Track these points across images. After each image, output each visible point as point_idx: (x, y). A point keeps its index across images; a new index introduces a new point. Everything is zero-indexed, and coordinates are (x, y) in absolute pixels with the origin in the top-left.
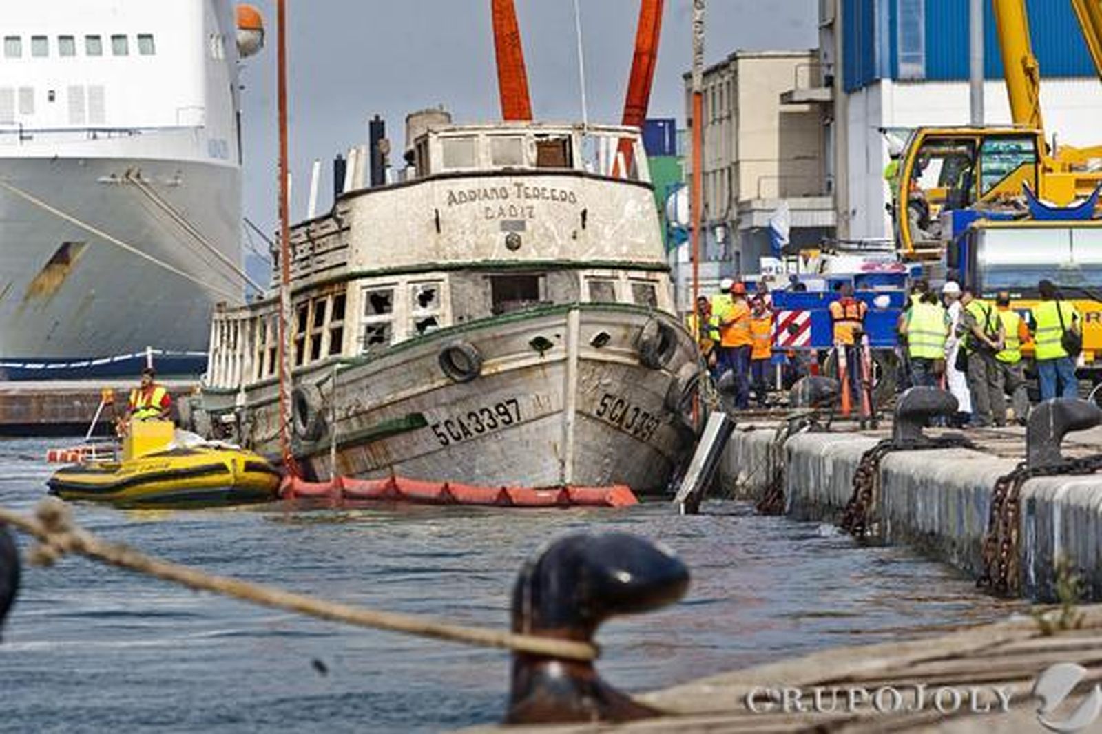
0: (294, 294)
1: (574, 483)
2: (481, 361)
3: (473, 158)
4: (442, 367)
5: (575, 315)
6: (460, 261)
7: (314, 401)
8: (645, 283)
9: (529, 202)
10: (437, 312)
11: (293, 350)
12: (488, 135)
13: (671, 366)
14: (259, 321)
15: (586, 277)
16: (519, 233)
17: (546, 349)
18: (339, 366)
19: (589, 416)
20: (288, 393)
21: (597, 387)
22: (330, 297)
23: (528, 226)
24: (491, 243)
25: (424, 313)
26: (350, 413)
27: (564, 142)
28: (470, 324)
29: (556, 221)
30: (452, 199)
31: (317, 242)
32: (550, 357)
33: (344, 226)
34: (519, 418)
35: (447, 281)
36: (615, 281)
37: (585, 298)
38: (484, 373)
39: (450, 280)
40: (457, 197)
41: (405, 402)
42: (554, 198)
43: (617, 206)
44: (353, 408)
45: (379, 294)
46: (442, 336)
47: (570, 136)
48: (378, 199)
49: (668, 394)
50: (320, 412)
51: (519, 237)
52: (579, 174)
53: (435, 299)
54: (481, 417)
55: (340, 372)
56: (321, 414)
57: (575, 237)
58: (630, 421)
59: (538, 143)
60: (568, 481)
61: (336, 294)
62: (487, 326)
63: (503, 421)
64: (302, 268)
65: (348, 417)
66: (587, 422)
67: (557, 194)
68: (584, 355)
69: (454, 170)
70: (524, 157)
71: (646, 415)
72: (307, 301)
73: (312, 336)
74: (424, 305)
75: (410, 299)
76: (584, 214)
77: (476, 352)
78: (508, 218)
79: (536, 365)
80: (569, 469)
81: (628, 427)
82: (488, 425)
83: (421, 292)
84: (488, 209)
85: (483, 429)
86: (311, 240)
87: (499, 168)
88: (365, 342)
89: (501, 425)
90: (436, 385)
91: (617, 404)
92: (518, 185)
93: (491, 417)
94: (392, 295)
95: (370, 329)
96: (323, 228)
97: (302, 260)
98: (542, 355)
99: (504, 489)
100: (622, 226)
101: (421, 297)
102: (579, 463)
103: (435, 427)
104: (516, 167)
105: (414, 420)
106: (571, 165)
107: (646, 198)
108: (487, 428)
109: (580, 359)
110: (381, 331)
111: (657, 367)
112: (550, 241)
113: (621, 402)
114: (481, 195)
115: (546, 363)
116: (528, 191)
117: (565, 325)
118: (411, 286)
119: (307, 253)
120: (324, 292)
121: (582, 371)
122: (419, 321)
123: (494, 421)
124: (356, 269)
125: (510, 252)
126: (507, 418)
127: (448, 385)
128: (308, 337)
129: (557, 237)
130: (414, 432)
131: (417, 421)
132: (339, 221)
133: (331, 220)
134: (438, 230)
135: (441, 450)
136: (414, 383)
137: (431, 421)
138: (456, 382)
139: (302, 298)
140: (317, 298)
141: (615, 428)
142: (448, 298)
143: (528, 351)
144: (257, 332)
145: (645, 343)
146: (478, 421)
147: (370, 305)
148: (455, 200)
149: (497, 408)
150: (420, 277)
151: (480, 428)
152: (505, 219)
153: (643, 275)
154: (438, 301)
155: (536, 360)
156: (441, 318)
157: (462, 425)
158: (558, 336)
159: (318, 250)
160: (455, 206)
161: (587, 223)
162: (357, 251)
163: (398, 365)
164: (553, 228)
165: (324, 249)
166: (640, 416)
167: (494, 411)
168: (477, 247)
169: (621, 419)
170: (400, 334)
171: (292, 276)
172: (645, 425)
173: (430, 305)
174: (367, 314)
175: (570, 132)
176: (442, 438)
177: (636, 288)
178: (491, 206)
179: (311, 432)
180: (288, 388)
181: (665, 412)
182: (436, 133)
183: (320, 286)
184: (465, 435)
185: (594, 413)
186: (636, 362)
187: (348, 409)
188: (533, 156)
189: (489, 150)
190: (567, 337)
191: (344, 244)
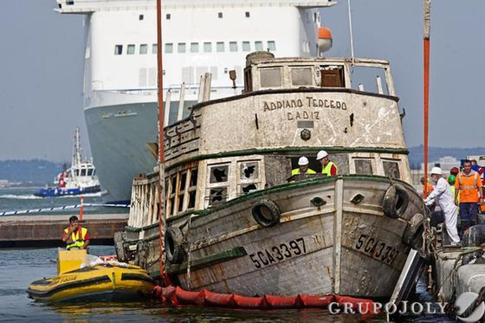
0: (167, 170)
1: (341, 294)
2: (280, 213)
3: (280, 80)
4: (255, 217)
5: (340, 183)
6: (271, 147)
7: (178, 238)
8: (392, 161)
9: (316, 109)
10: (256, 181)
11: (169, 205)
12: (289, 66)
13: (405, 216)
14: (152, 185)
15: (353, 158)
16: (309, 129)
17: (322, 205)
18: (193, 215)
19: (351, 249)
20: (164, 233)
21: (356, 229)
22: (189, 170)
23: (316, 124)
24: (291, 136)
25: (247, 181)
26: (200, 246)
27: (340, 70)
28: (271, 189)
29: (333, 121)
30: (266, 107)
31: (182, 135)
32: (324, 211)
33: (197, 125)
34: (305, 251)
35: (262, 161)
36: (372, 160)
37: (353, 171)
38: (282, 221)
39: (265, 160)
40: (270, 106)
41: (233, 239)
42: (332, 106)
43: (373, 112)
44: (201, 243)
45: (219, 169)
46: (255, 196)
47: (343, 66)
48: (218, 107)
49: (404, 235)
50: (181, 246)
51: (310, 132)
52: (348, 91)
53: (254, 172)
54: (280, 250)
55: (193, 219)
56: (182, 247)
57: (346, 132)
58: (379, 251)
59: (322, 71)
60: (337, 293)
61: (192, 169)
62: (283, 190)
63: (295, 252)
64: (174, 152)
65: (198, 249)
66: (349, 253)
67: (334, 104)
68: (347, 209)
69: (267, 89)
70: (313, 80)
71: (389, 248)
72: (176, 173)
73: (179, 196)
74: (248, 176)
75: (239, 172)
76: (352, 117)
77: (276, 207)
78: (302, 119)
79: (315, 216)
80: (337, 284)
81: (377, 256)
82: (285, 255)
83: (246, 168)
84: (289, 113)
85: (282, 258)
86: (179, 134)
87: (297, 87)
88: (210, 200)
89: (293, 255)
90: (251, 229)
91: (370, 240)
92: (309, 98)
93: (287, 250)
94: (227, 169)
95: (213, 191)
96: (185, 126)
97: (174, 147)
98: (319, 209)
99: (299, 296)
100: (377, 125)
101: (246, 171)
102: (345, 280)
103: (252, 256)
104: (308, 87)
105: (239, 251)
106: (344, 85)
107: (392, 106)
108: (285, 257)
109: (343, 212)
110: (220, 193)
111: (396, 217)
112: (329, 134)
113: (372, 239)
114: (285, 105)
115: (322, 214)
116: (315, 102)
117: (334, 189)
118: (240, 163)
119: (177, 142)
120: (186, 168)
121: (344, 220)
122: (245, 187)
123: (289, 252)
124: (204, 153)
125: (304, 141)
126: (297, 251)
127: (259, 229)
128: (176, 197)
129: (334, 132)
130: (239, 259)
131: (240, 252)
132: (194, 122)
133: (190, 121)
134: (258, 128)
135: (256, 271)
136: (238, 227)
137: (249, 253)
138: (264, 227)
139: (172, 172)
140: (182, 171)
141: (369, 256)
142: (263, 171)
143: (311, 206)
144: (151, 193)
145: (387, 201)
146: (279, 253)
147: (213, 176)
148: (268, 108)
149: (291, 243)
150: (246, 158)
151: (280, 257)
152: (300, 120)
153: (390, 156)
154: (257, 173)
155: (315, 212)
156: (259, 184)
157: (269, 255)
158: (329, 197)
159: (182, 141)
160: (269, 112)
161: (354, 123)
162: (205, 141)
163: (227, 216)
164: (332, 126)
165: (186, 140)
166: (385, 248)
167: (289, 246)
168: (282, 138)
169: (373, 251)
170: (232, 195)
171: (166, 159)
172: (389, 254)
173: (252, 176)
174: (211, 182)
175: (342, 64)
176: (256, 263)
177: (386, 164)
178: (291, 112)
179: (176, 258)
180: (163, 229)
181: (403, 246)
182: (256, 64)
183: (184, 163)
184: (271, 261)
185: (354, 247)
186: (382, 214)
187: (198, 244)
188: (319, 79)
189: (290, 75)
190: (335, 197)
191: (197, 137)
